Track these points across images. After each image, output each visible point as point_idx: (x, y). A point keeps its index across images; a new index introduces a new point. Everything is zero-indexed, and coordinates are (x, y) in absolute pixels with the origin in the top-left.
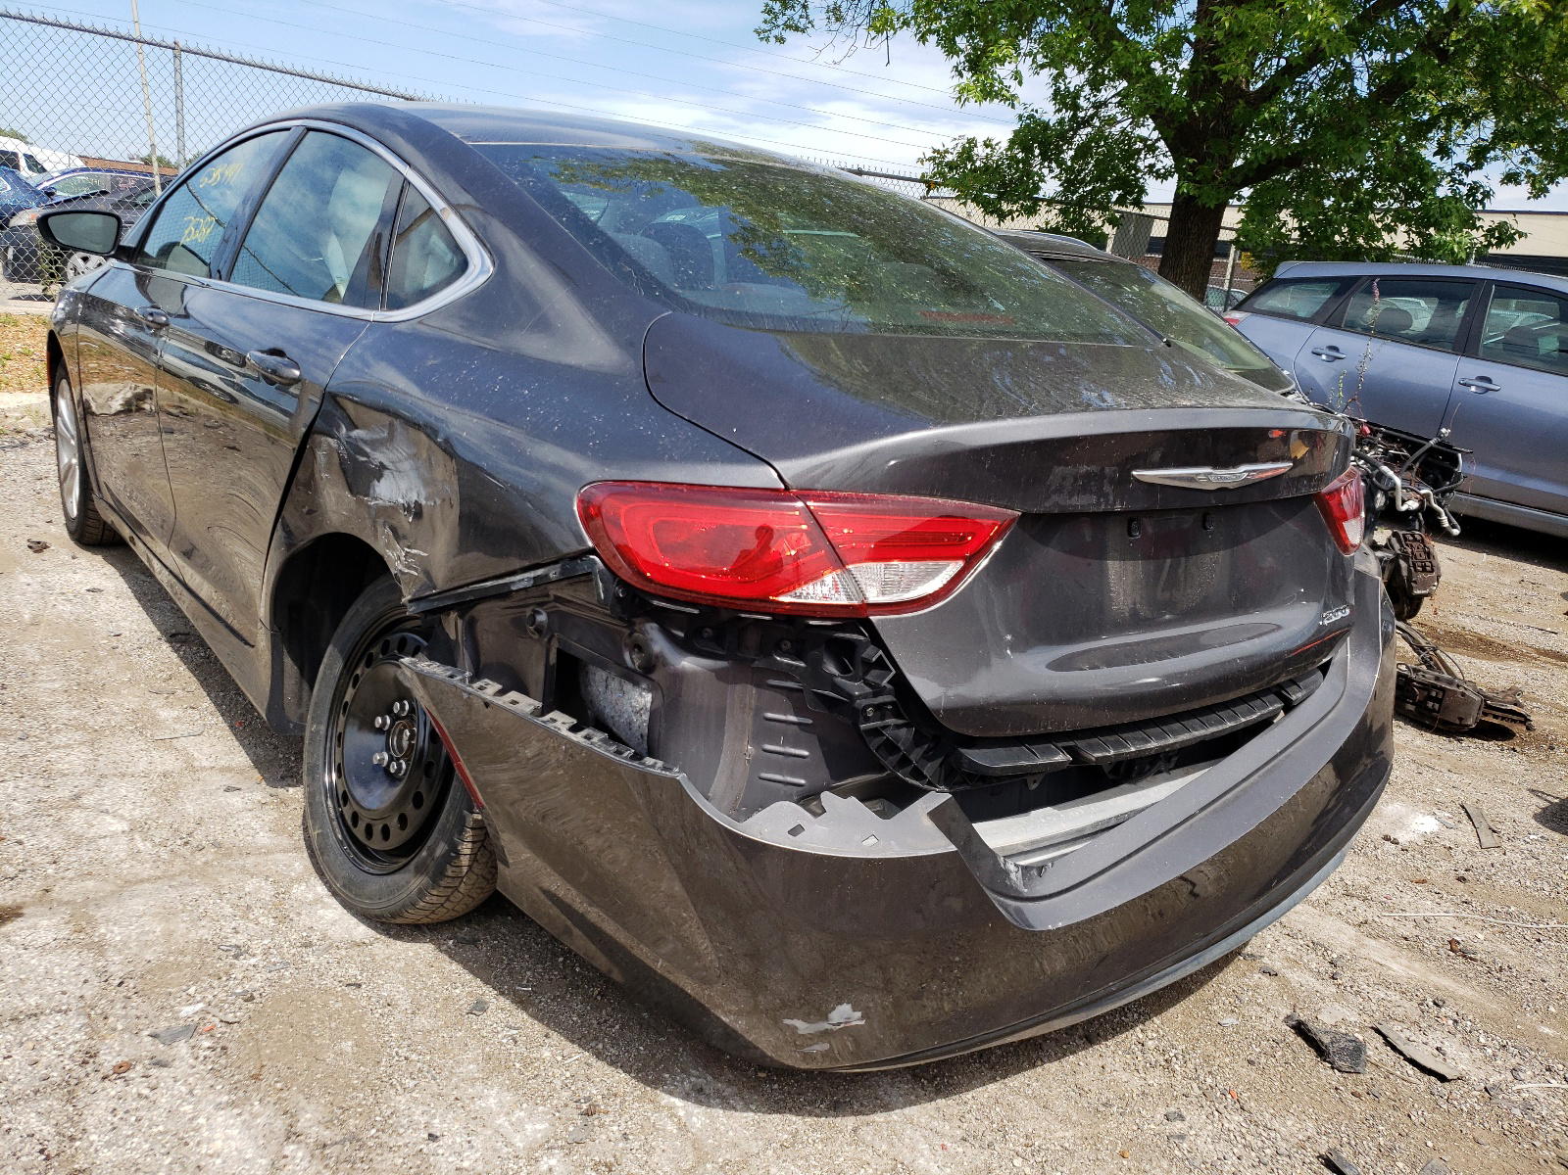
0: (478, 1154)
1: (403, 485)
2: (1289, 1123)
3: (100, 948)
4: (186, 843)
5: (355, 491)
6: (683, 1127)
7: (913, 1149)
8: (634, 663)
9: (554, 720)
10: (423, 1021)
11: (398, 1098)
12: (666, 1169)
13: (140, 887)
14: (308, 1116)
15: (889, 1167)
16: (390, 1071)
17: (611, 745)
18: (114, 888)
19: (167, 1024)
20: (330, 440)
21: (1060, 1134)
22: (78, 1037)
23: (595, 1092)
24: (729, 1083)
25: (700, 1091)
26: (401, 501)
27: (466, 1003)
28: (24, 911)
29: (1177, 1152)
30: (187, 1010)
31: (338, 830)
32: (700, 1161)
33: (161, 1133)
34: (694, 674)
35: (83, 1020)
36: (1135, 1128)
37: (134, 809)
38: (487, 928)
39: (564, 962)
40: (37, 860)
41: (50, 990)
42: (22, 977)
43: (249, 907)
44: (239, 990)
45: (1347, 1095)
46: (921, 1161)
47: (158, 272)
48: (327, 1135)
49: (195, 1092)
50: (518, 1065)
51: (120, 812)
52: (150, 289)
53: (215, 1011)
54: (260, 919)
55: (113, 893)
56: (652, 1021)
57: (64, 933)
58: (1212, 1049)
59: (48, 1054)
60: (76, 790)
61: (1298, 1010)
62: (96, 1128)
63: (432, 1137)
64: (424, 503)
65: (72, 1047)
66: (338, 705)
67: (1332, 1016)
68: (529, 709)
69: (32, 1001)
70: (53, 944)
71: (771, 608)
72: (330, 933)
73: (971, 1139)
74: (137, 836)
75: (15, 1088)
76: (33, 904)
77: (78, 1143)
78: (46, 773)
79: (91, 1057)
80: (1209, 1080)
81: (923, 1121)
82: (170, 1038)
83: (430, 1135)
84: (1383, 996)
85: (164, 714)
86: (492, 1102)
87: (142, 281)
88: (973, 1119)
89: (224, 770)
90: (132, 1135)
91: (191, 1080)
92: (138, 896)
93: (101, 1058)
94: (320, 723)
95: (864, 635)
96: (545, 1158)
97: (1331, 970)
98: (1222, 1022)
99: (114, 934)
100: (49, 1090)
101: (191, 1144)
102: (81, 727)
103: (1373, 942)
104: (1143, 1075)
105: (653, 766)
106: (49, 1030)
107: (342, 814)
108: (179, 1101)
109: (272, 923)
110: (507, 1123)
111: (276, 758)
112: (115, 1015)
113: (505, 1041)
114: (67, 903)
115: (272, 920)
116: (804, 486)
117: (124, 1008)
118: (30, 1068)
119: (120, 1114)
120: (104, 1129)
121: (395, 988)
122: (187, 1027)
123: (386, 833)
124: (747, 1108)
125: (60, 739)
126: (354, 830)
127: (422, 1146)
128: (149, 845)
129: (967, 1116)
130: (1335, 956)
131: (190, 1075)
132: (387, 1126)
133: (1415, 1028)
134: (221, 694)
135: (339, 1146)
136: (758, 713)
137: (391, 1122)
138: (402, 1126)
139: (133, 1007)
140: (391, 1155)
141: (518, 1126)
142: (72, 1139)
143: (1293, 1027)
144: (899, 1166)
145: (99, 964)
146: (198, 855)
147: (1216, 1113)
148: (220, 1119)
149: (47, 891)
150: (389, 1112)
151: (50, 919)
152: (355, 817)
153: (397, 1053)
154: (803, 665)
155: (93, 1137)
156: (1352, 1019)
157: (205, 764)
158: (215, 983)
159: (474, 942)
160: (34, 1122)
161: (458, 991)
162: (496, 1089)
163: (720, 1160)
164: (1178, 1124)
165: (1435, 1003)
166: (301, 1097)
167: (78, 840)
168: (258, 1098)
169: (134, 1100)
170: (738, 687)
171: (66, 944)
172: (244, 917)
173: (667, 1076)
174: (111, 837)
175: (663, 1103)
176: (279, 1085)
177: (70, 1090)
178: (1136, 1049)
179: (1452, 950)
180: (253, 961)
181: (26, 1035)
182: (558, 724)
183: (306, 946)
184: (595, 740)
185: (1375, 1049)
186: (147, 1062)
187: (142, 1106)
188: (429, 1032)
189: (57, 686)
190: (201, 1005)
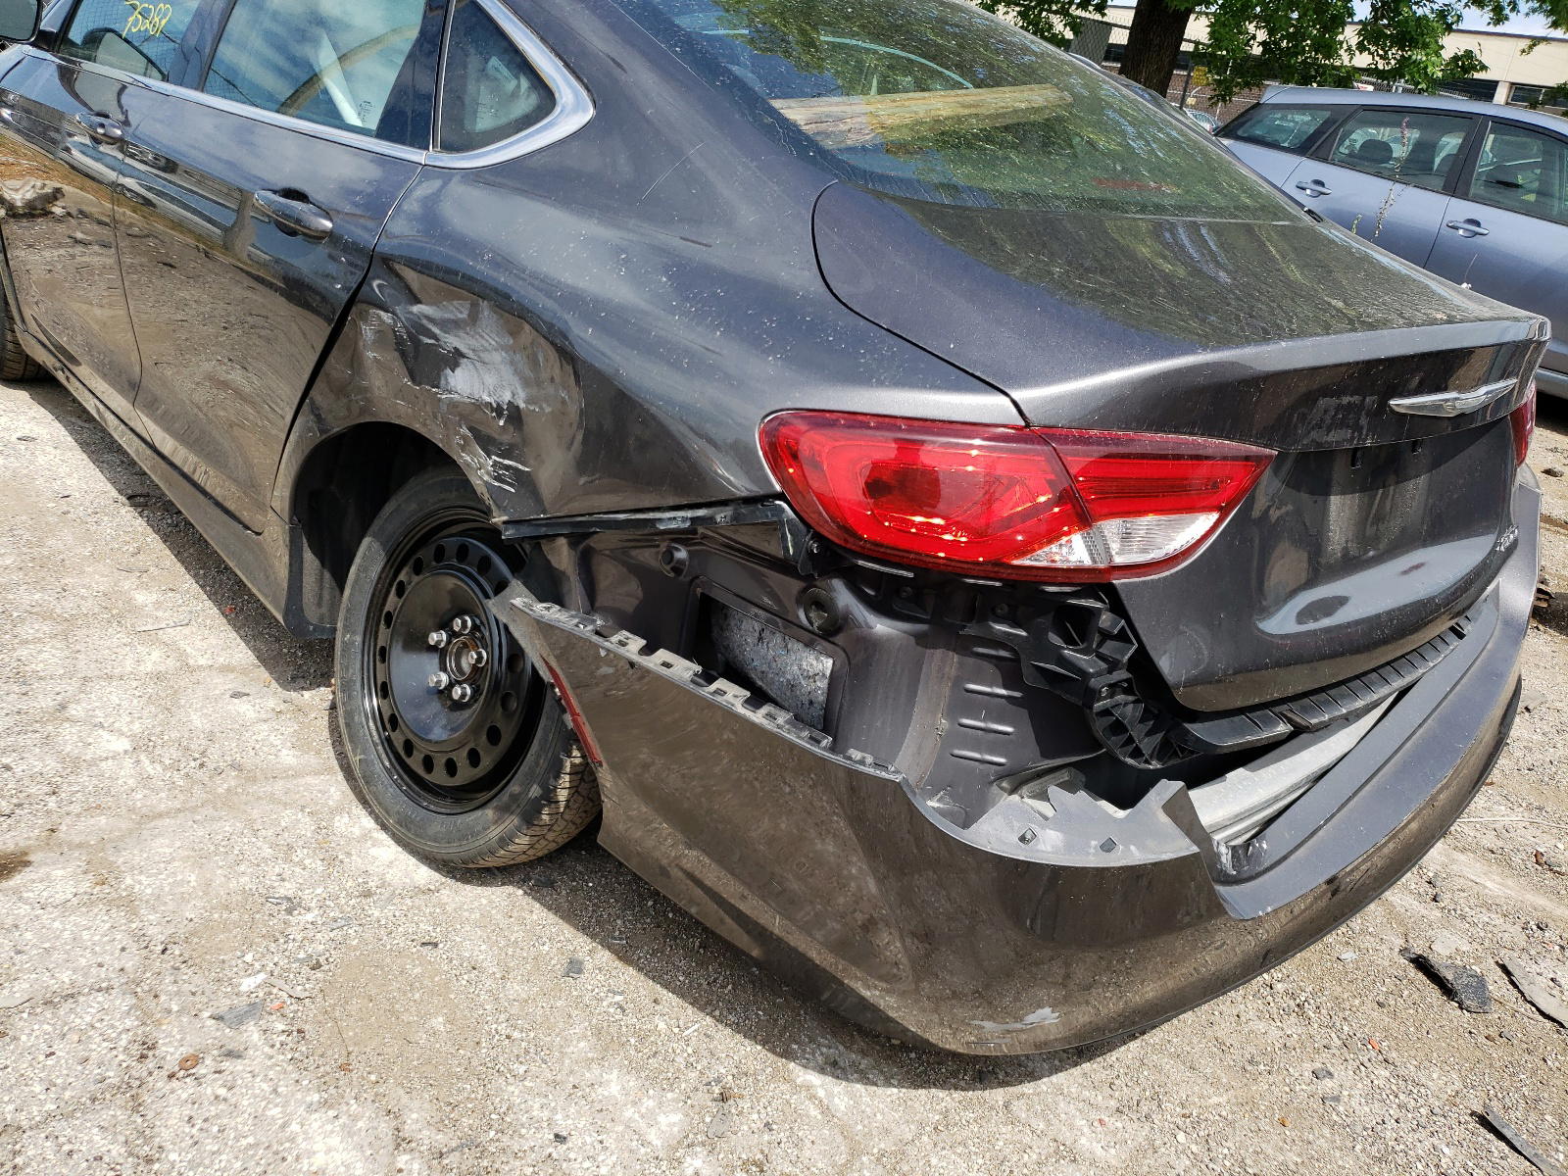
0: (614, 1158)
1: (490, 380)
2: (1435, 1076)
3: (129, 904)
4: (202, 765)
5: (418, 379)
6: (826, 1110)
7: (1072, 1127)
8: (811, 624)
9: (720, 692)
10: (515, 989)
11: (511, 1089)
12: (820, 1165)
13: (159, 823)
14: (415, 1116)
15: (1052, 1150)
16: (493, 1053)
17: (801, 730)
18: (131, 825)
19: (229, 1002)
20: (382, 313)
21: (1215, 1100)
22: (128, 1023)
23: (723, 1071)
24: (864, 1053)
25: (835, 1064)
26: (488, 399)
27: (558, 963)
28: (31, 858)
29: (1335, 1117)
30: (248, 984)
31: (384, 756)
32: (855, 1153)
33: (250, 1146)
34: (889, 639)
35: (131, 1000)
36: (1287, 1089)
37: (132, 722)
38: (561, 865)
39: (654, 906)
40: (33, 790)
41: (83, 962)
42: (47, 945)
43: (290, 847)
44: (302, 955)
45: (1481, 1039)
46: (1083, 1141)
47: (87, 65)
48: (441, 1139)
49: (280, 1090)
50: (633, 1041)
51: (116, 725)
52: (78, 87)
53: (280, 983)
54: (307, 862)
55: (130, 832)
56: (765, 979)
57: (85, 886)
58: (1339, 989)
59: (98, 1048)
60: (59, 697)
61: (1411, 941)
62: (174, 1144)
63: (559, 1138)
64: (522, 405)
65: (124, 1036)
66: (377, 615)
67: (1444, 949)
68: (688, 675)
69: (65, 977)
70: (75, 901)
71: (1005, 573)
72: (388, 877)
73: (1126, 1110)
74: (143, 757)
75: (67, 1094)
76: (39, 848)
77: (156, 1166)
78: (20, 677)
79: (149, 1048)
80: (1346, 1028)
81: (1073, 1090)
82: (234, 1019)
83: (557, 1136)
84: (1487, 920)
85: (141, 597)
86: (614, 1089)
87: (67, 76)
88: (1123, 1085)
89: (226, 669)
90: (218, 1152)
91: (271, 1074)
92: (160, 835)
93: (162, 1050)
94: (354, 633)
95: (1103, 602)
96: (688, 1159)
97: (1431, 891)
98: (1342, 957)
99: (144, 885)
100: (108, 1096)
101: (290, 1158)
102: (47, 616)
103: (1462, 857)
104: (1279, 1024)
105: (862, 762)
106: (93, 1016)
107: (389, 740)
108: (263, 1104)
109: (320, 867)
110: (637, 1115)
111: (280, 653)
112: (166, 992)
113: (612, 1010)
114: (80, 846)
115: (319, 863)
116: (1047, 423)
117: (175, 982)
118: (80, 1068)
119: (199, 1123)
120: (183, 1145)
121: (475, 946)
122: (253, 1005)
123: (451, 768)
124: (888, 1084)
125: (27, 631)
126: (408, 761)
127: (550, 1150)
128: (159, 768)
129: (1116, 1082)
130: (1431, 874)
131: (271, 1068)
132: (505, 1126)
133: (1525, 956)
134: (202, 572)
135: (457, 1154)
136: (958, 682)
137: (508, 1119)
138: (523, 1125)
139: (185, 981)
140: (518, 1163)
141: (650, 1118)
142: (149, 1161)
143: (1412, 961)
144: (1062, 1148)
145: (134, 926)
146: (218, 780)
147: (1362, 1067)
148: (315, 1125)
149: (53, 831)
150: (504, 1109)
151: (64, 868)
152: (409, 747)
153: (496, 1030)
154: (1024, 634)
155: (173, 1156)
156: (1464, 949)
157: (202, 662)
158: (273, 947)
159: (551, 884)
160: (100, 1142)
161: (546, 948)
162: (615, 1072)
163: (875, 1151)
164: (1328, 1083)
165: (1539, 927)
166: (401, 1092)
167: (74, 764)
168: (353, 1094)
169: (211, 1104)
170: (939, 653)
171: (89, 902)
172: (288, 860)
173: (795, 1047)
174: (113, 758)
175: (798, 1081)
176: (373, 1078)
177: (133, 1094)
178: (1266, 992)
179: (1537, 862)
180: (310, 917)
181: (66, 1024)
182: (729, 697)
183: (367, 894)
184: (780, 721)
185: (1497, 985)
186: (215, 1052)
187: (222, 1111)
188: (526, 1001)
189: (8, 562)
190: (262, 976)
